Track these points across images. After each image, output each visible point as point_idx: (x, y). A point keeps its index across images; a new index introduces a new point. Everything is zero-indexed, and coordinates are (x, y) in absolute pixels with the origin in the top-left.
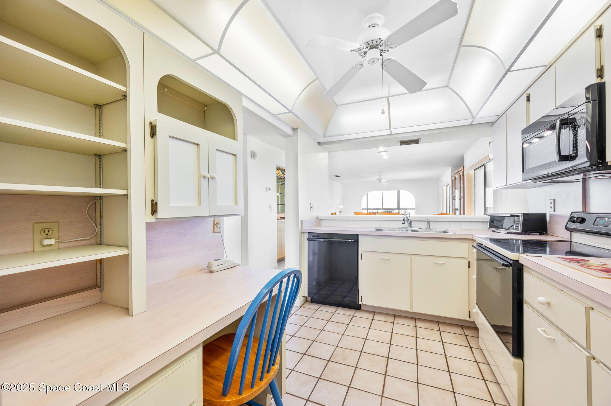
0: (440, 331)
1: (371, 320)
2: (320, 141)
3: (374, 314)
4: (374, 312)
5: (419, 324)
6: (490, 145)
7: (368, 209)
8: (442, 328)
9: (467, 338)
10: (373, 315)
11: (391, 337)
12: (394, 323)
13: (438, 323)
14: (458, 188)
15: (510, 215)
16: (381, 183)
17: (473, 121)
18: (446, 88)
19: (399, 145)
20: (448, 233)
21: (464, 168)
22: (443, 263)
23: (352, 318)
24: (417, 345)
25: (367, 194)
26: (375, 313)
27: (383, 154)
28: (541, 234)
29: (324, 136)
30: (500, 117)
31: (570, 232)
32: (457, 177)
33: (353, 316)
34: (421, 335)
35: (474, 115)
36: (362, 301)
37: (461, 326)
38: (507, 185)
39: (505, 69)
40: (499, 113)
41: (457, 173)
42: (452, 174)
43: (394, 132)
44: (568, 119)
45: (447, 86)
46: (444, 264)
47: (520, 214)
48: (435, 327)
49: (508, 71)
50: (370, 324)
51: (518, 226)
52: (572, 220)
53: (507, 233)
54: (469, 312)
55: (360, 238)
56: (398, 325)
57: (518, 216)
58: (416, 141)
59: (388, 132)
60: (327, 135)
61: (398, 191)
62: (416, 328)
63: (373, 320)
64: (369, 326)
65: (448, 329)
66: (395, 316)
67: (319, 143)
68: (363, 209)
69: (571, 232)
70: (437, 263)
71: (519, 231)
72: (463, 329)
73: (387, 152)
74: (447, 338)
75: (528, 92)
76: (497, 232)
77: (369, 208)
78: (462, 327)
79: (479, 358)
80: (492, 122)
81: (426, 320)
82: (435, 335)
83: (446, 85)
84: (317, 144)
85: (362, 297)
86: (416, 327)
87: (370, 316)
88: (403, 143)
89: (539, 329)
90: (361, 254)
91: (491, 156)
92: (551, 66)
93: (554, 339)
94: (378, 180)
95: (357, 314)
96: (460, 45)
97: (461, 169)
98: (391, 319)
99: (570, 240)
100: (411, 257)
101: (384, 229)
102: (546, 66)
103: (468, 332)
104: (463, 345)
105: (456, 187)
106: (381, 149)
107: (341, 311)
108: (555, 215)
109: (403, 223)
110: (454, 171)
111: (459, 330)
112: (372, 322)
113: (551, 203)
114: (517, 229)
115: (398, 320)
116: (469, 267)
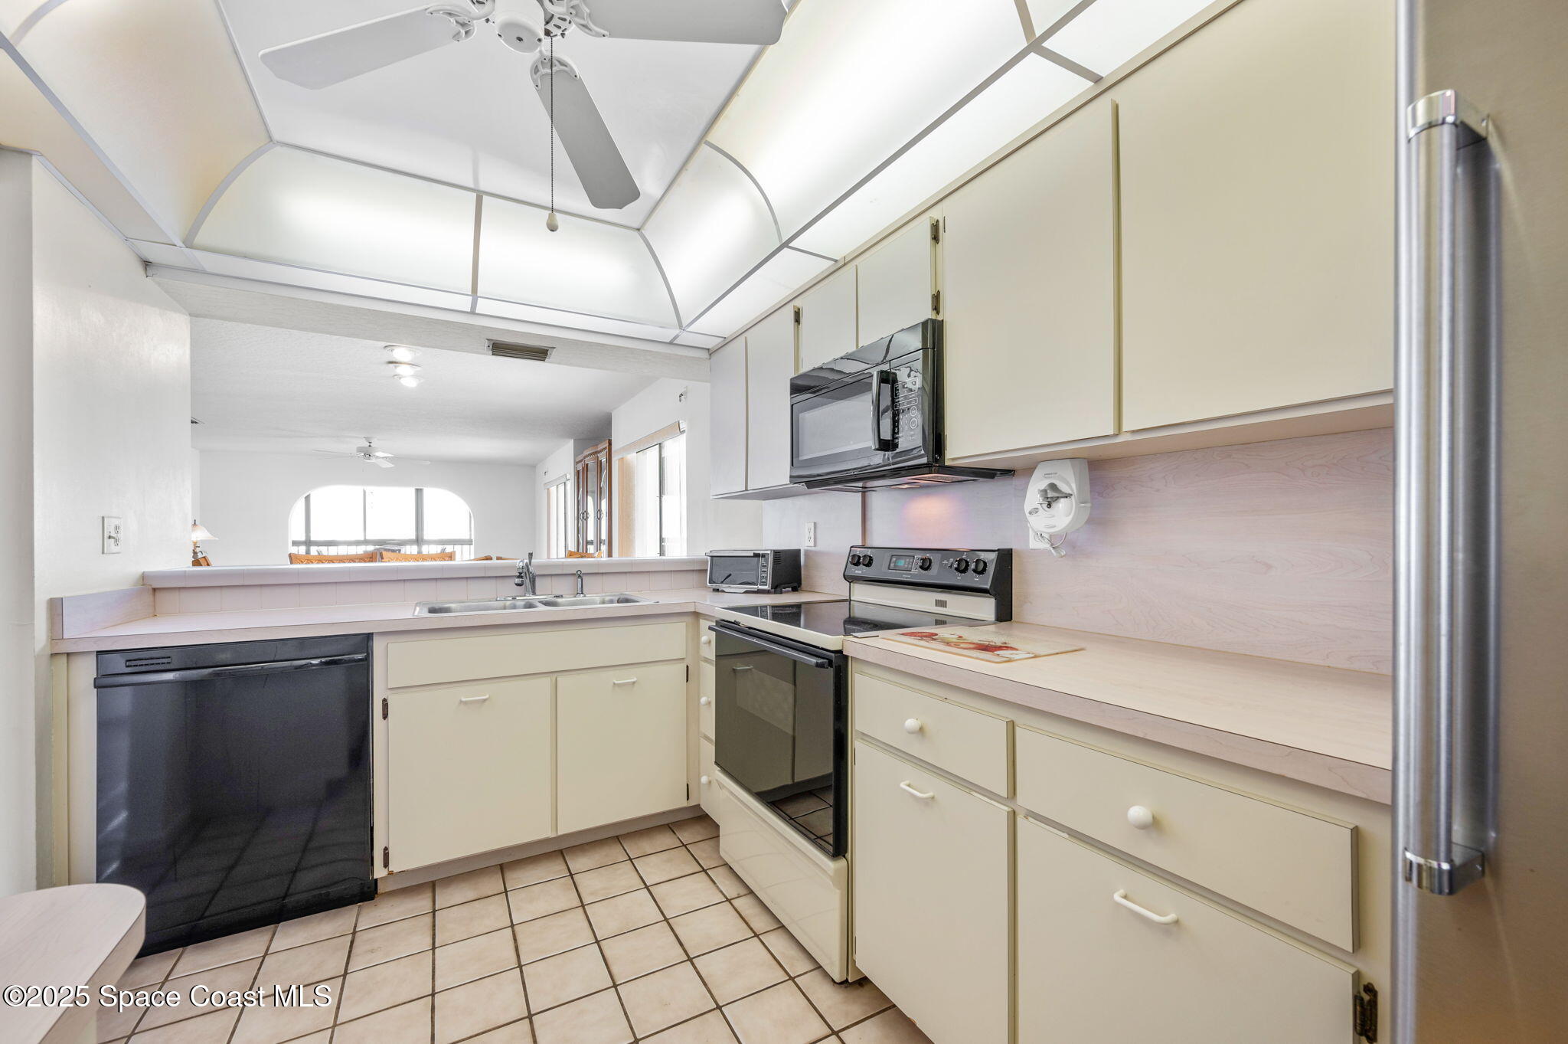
0: (631, 859)
1: (428, 919)
2: (154, 253)
3: (431, 889)
4: (431, 885)
5: (578, 863)
6: (680, 401)
7: (308, 543)
8: (633, 849)
9: (689, 851)
10: (429, 895)
11: (515, 940)
12: (506, 891)
13: (617, 839)
14: (593, 492)
15: (752, 555)
16: (373, 460)
17: (676, 337)
18: (636, 233)
19: (489, 355)
20: (637, 604)
21: (610, 444)
22: (635, 679)
23: (352, 942)
24: (593, 930)
25: (307, 498)
26: (433, 886)
27: (401, 370)
28: (795, 589)
29: (189, 243)
30: (727, 342)
31: (848, 583)
32: (590, 462)
33: (354, 933)
34: (592, 894)
35: (685, 323)
36: (386, 864)
37: (668, 825)
38: (746, 490)
39: (780, 239)
40: (727, 333)
41: (590, 454)
42: (575, 456)
43: (483, 306)
44: (888, 372)
45: (639, 230)
46: (635, 685)
47: (769, 552)
48: (615, 852)
49: (786, 245)
50: (430, 933)
51: (767, 577)
52: (856, 561)
53: (746, 592)
54: (688, 785)
55: (378, 646)
56: (522, 894)
57: (763, 556)
58: (539, 353)
59: (465, 303)
60: (201, 238)
61: (417, 490)
62: (572, 878)
63: (434, 912)
64: (429, 940)
65: (646, 845)
66: (502, 868)
67: (147, 264)
68: (295, 543)
69: (850, 583)
70: (619, 685)
71: (766, 587)
72: (675, 833)
73: (418, 369)
74: (654, 869)
75: (798, 303)
76: (723, 591)
77: (312, 539)
78: (671, 828)
79: (731, 889)
80: (708, 349)
81: (587, 844)
82: (624, 877)
83: (636, 225)
84: (140, 269)
85: (386, 849)
86: (571, 875)
87: (422, 903)
88: (500, 348)
89: (903, 785)
90: (385, 700)
91: (683, 426)
92: (845, 264)
93: (933, 798)
94: (360, 450)
95: (370, 915)
96: (702, 138)
97: (604, 446)
98: (493, 884)
99: (848, 598)
100: (554, 679)
101: (453, 606)
102: (836, 261)
103: (686, 836)
104: (690, 872)
105: (589, 490)
106: (401, 353)
107: (291, 935)
108: (816, 553)
109: (518, 585)
110: (584, 450)
111: (666, 840)
112: (434, 922)
113: (809, 529)
114: (764, 584)
115: (518, 878)
116: (687, 681)
